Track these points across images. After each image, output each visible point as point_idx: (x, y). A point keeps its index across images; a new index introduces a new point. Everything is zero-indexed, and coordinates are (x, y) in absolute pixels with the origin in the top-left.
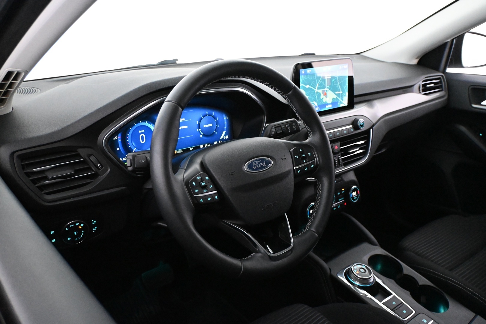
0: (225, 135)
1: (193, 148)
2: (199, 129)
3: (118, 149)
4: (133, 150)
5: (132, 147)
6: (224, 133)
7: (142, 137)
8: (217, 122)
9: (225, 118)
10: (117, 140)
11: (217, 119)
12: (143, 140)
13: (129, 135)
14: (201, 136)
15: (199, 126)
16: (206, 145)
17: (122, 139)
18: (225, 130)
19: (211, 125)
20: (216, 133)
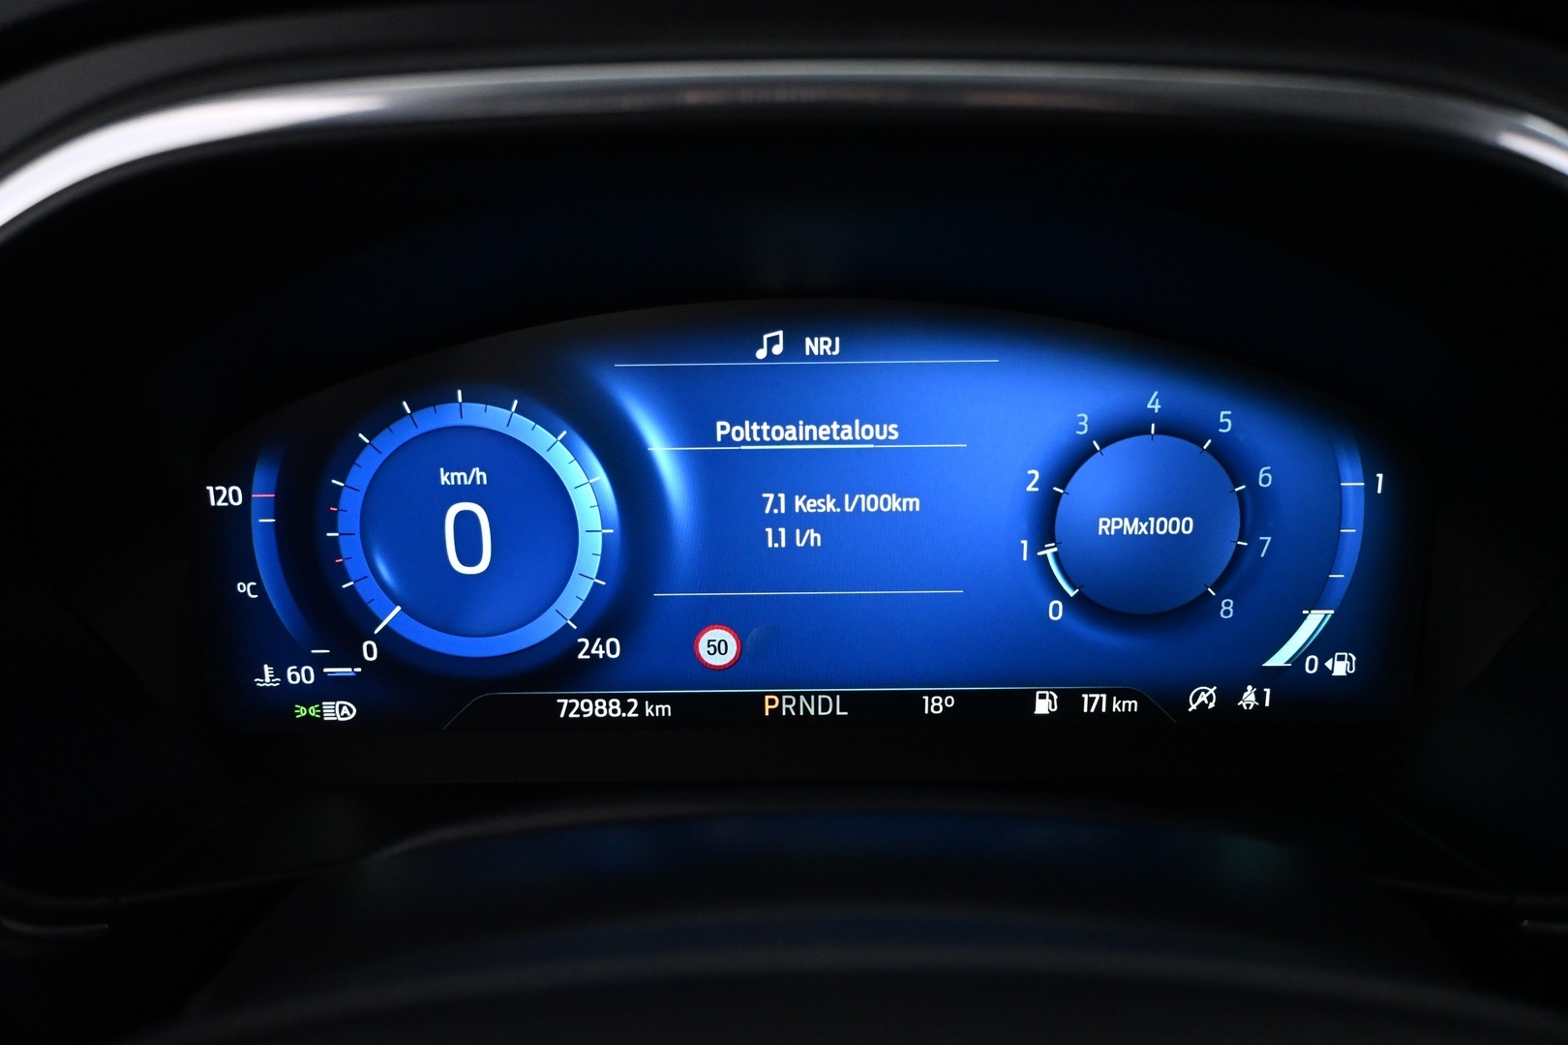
0: (1322, 645)
1: (951, 702)
2: (1038, 544)
3: (245, 588)
4: (380, 622)
5: (369, 592)
6: (1314, 621)
7: (466, 521)
8: (1255, 510)
9: (1353, 484)
10: (239, 516)
11: (1265, 477)
12: (470, 555)
13: (353, 488)
14: (1056, 611)
15: (1045, 520)
16: (1094, 702)
17: (279, 508)
18: (1339, 594)
19: (1185, 526)
20: (1227, 608)
